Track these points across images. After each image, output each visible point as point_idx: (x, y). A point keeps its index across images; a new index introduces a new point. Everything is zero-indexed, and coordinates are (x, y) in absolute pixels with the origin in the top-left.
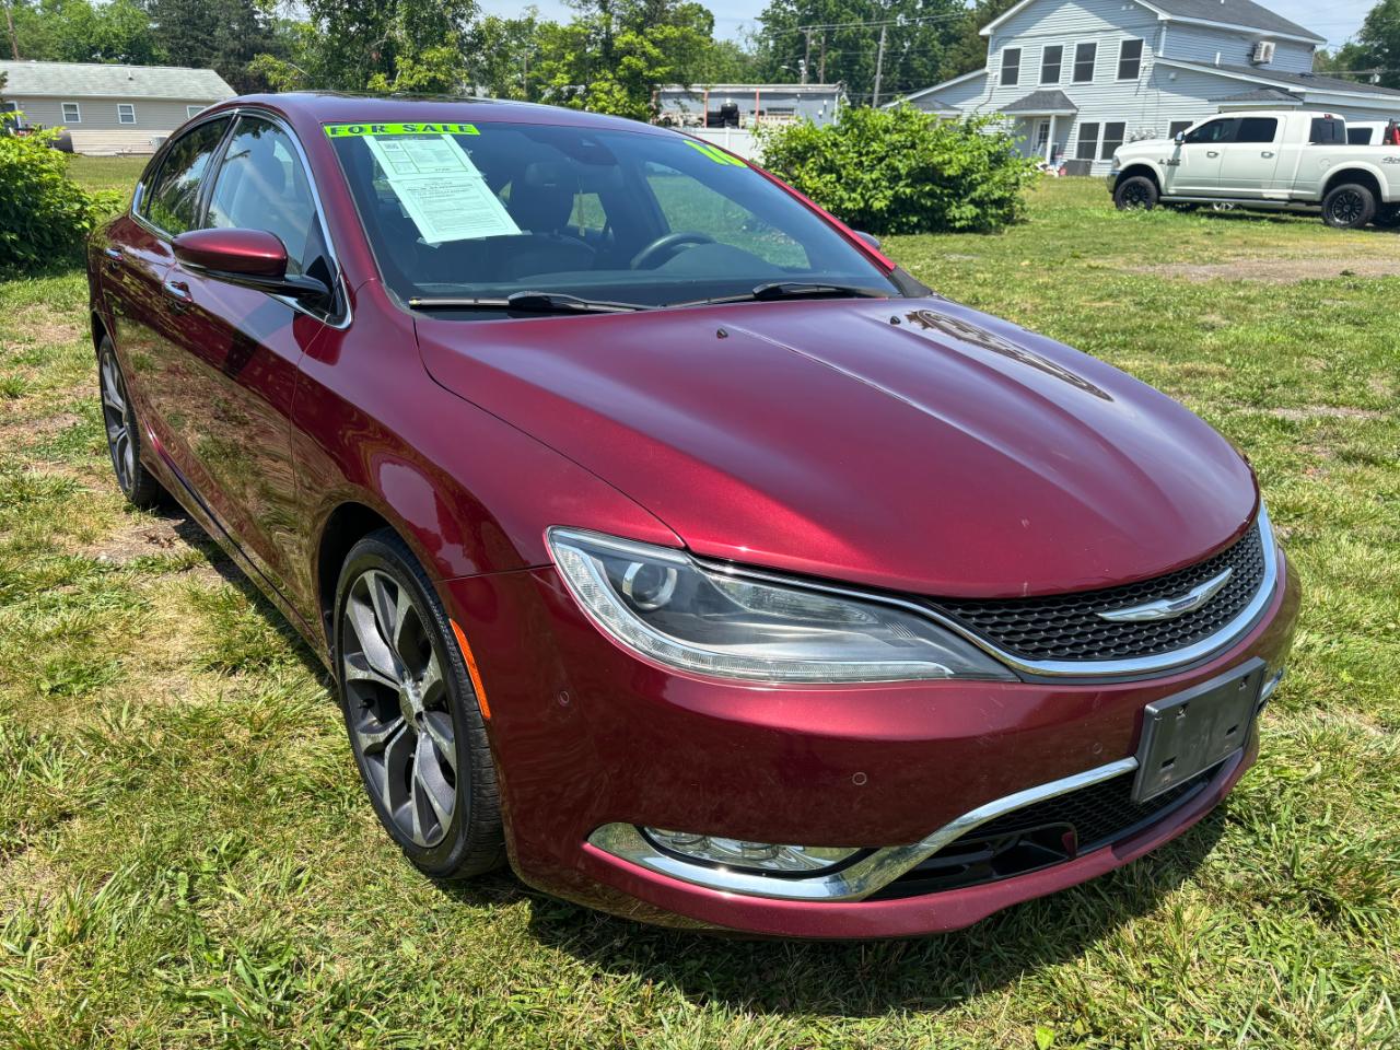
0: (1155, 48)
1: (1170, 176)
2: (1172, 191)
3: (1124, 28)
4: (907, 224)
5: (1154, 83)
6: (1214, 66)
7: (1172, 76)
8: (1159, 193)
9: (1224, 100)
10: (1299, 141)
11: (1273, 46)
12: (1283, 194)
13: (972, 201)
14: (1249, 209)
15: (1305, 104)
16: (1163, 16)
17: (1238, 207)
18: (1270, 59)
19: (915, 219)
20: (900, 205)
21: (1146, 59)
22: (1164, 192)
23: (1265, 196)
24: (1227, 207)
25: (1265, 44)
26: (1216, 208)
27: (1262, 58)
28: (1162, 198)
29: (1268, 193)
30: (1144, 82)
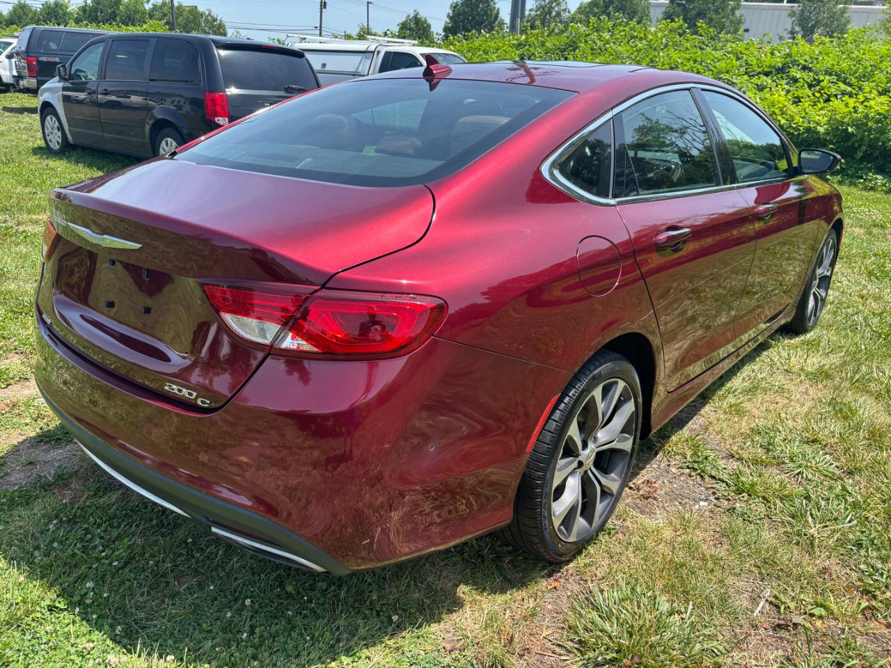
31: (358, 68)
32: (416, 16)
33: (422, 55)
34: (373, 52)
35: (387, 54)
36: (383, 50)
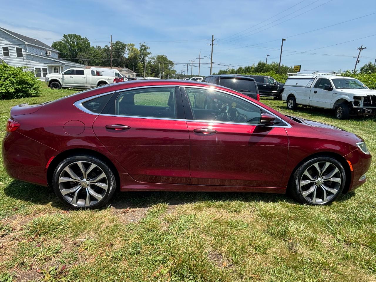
0: (26, 50)
1: (63, 82)
2: (64, 85)
3: (15, 44)
4: (20, 95)
5: (27, 59)
6: (41, 56)
7: (32, 57)
8: (61, 86)
9: (48, 64)
10: (90, 75)
11: (50, 52)
12: (89, 86)
13: (34, 89)
14: (77, 88)
15: (66, 65)
16: (26, 43)
17: (74, 88)
18: (51, 55)
19: (22, 94)
20: (17, 91)
21: (24, 52)
22: (62, 85)
23: (86, 86)
24: (72, 88)
25: (49, 51)
26: (70, 88)
27: (49, 54)
28: (62, 86)
29: (86, 85)
30: (25, 58)
31: (307, 85)
32: (370, 64)
33: (332, 80)
34: (314, 79)
35: (319, 79)
36: (318, 78)
